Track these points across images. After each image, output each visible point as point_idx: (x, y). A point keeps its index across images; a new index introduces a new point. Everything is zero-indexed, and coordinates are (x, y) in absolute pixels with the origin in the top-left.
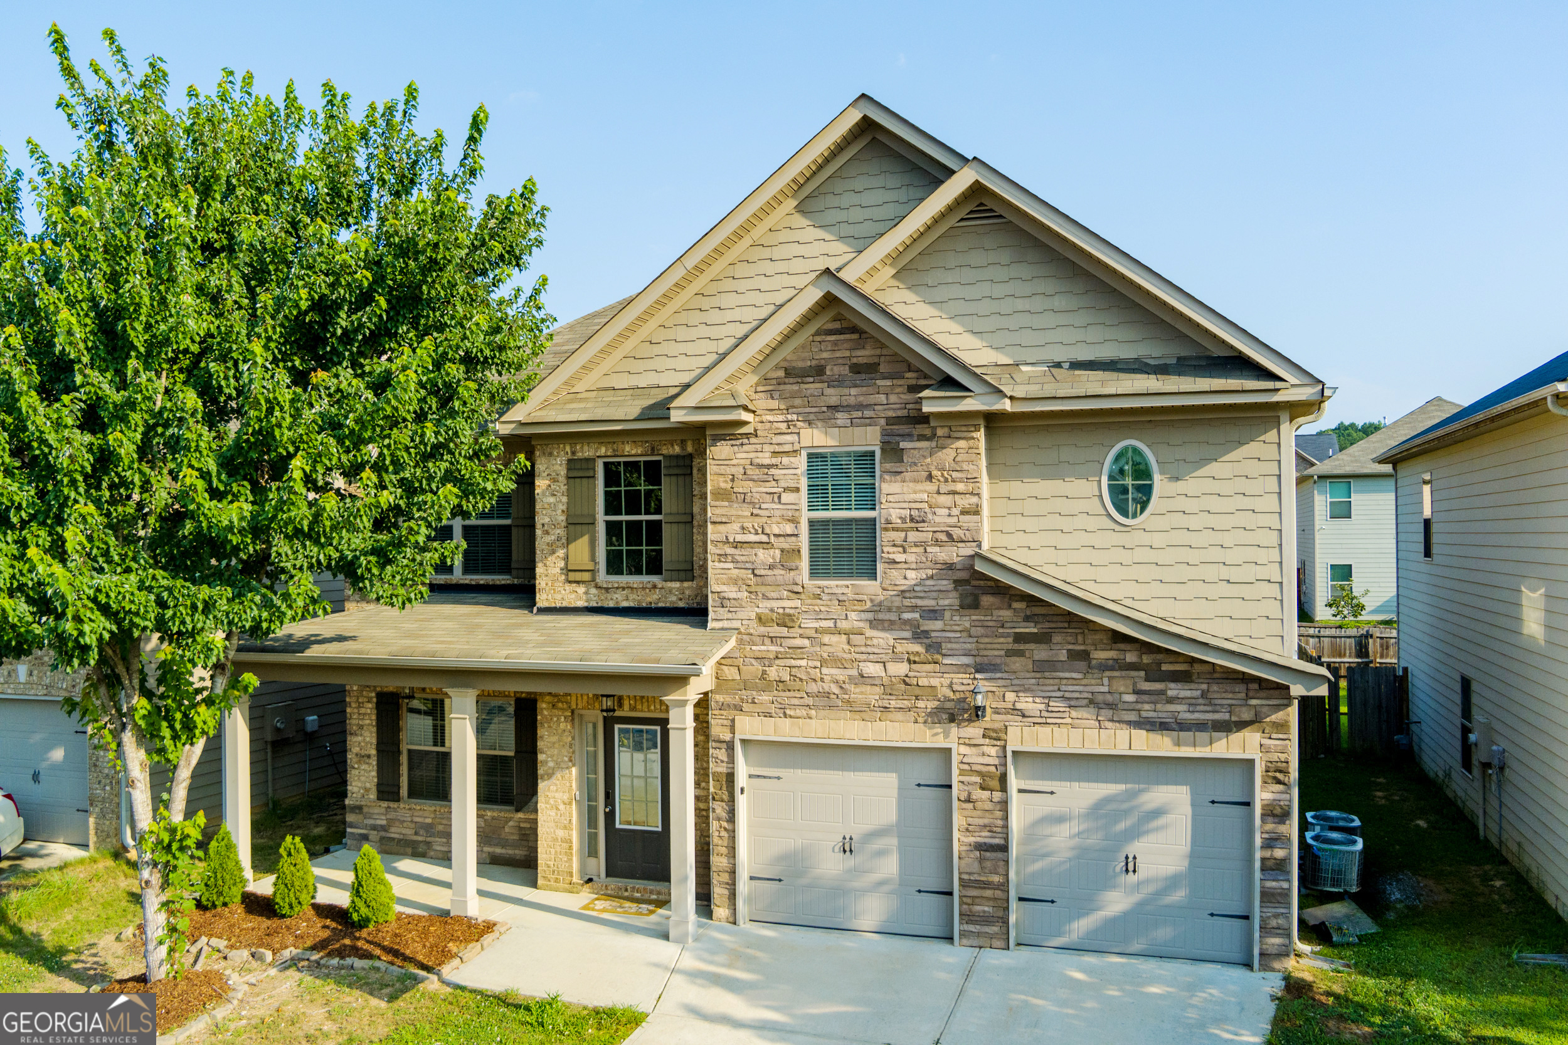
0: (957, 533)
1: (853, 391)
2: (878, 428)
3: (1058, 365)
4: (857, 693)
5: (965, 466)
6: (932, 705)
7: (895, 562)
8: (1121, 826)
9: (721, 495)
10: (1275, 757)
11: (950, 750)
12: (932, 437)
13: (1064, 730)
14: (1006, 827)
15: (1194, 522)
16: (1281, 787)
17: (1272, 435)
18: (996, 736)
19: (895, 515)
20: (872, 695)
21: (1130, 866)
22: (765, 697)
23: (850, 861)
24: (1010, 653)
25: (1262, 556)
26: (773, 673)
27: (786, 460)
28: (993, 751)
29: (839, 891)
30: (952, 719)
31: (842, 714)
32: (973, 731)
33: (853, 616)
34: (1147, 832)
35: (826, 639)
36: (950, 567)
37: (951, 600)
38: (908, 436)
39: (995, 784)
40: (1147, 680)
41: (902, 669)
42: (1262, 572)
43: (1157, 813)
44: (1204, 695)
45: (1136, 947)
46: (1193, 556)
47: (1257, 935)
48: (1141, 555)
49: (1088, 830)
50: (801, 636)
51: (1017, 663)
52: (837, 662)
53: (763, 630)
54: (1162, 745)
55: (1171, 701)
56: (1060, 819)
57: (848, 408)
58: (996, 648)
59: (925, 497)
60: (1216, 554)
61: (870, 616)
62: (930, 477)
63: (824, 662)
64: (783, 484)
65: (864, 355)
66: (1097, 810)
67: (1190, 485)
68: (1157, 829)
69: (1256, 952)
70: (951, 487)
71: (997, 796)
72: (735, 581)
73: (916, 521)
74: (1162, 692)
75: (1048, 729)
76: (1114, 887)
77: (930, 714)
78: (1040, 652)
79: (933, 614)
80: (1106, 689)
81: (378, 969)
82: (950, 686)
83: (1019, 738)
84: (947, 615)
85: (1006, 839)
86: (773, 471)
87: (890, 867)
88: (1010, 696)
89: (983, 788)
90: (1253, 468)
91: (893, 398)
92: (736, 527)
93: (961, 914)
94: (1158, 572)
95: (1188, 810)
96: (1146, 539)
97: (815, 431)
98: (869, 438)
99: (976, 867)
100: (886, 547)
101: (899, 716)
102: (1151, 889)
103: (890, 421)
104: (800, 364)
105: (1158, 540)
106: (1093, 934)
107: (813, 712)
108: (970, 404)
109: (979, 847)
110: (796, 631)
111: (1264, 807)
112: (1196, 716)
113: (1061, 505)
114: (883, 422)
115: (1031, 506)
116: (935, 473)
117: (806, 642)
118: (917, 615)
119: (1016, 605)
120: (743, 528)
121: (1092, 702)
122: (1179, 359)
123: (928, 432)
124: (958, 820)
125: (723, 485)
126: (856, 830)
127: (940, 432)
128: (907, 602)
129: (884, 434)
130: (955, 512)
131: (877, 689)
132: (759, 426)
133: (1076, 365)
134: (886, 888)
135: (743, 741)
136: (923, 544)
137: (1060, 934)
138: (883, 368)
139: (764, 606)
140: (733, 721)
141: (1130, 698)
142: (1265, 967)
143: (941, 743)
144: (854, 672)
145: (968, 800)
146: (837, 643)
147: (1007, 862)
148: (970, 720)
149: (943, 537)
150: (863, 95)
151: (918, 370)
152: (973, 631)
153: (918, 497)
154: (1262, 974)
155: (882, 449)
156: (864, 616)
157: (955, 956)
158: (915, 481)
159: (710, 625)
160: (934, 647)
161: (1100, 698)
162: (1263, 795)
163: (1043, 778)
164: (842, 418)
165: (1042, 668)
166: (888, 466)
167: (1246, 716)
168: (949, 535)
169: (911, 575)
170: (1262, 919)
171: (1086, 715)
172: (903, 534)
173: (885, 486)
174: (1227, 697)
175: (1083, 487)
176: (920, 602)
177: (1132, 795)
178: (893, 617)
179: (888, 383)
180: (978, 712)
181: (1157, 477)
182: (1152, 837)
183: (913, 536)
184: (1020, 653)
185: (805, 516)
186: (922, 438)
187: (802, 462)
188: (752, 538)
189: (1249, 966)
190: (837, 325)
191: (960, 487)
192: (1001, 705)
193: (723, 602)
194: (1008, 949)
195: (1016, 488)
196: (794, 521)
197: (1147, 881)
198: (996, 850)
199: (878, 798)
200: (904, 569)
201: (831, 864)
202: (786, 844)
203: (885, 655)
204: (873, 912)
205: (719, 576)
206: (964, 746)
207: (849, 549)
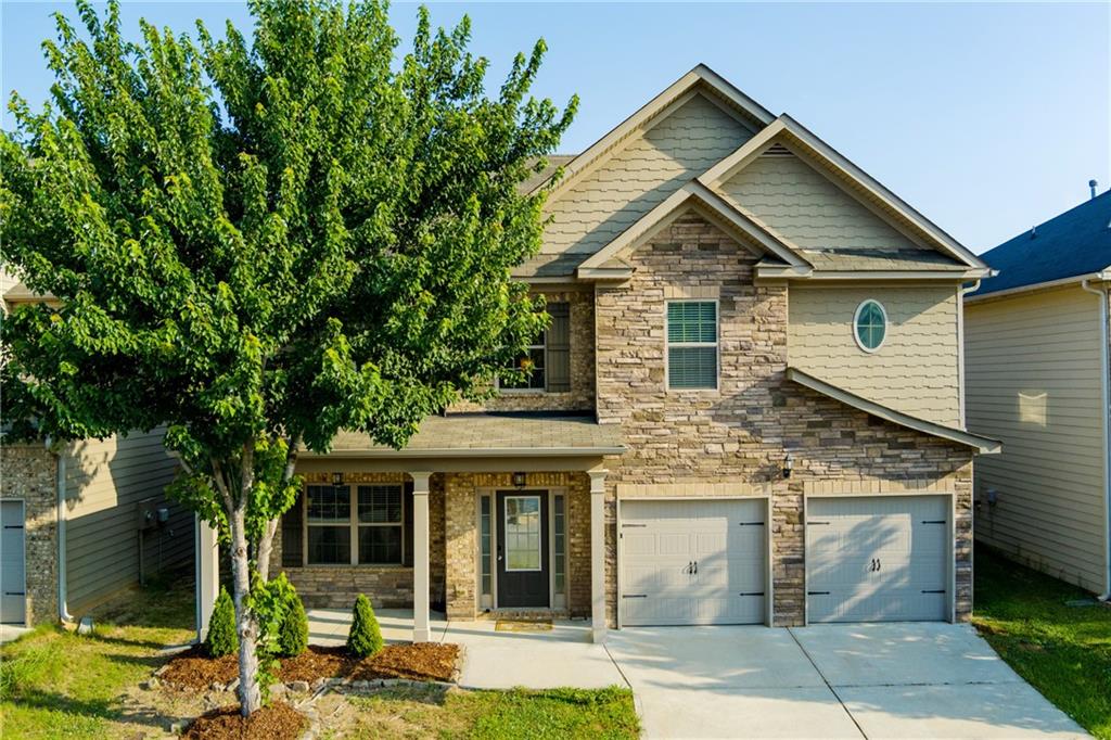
0: (771, 357)
1: (701, 262)
2: (718, 288)
3: (827, 250)
4: (705, 464)
5: (777, 314)
6: (755, 470)
7: (730, 376)
8: (870, 541)
9: (605, 330)
10: (963, 492)
11: (767, 499)
12: (755, 294)
13: (839, 482)
14: (804, 547)
15: (908, 351)
16: (965, 510)
17: (952, 299)
18: (797, 489)
19: (730, 344)
20: (714, 465)
21: (876, 566)
22: (639, 470)
23: (695, 578)
24: (805, 434)
25: (947, 371)
26: (644, 453)
27: (653, 307)
28: (794, 498)
29: (686, 600)
30: (768, 479)
31: (694, 479)
32: (782, 486)
33: (701, 413)
34: (885, 544)
35: (682, 429)
36: (767, 379)
37: (767, 401)
38: (738, 293)
39: (796, 519)
40: (889, 449)
41: (735, 447)
42: (948, 382)
43: (891, 531)
44: (922, 456)
45: (878, 617)
46: (908, 372)
47: (954, 601)
48: (877, 371)
49: (850, 545)
50: (664, 427)
51: (809, 441)
52: (690, 444)
53: (637, 424)
54: (898, 489)
55: (903, 461)
56: (831, 540)
57: (698, 273)
58: (797, 431)
59: (750, 333)
60: (921, 371)
61: (713, 412)
62: (753, 320)
63: (680, 445)
64: (651, 323)
65: (708, 238)
66: (856, 533)
67: (906, 328)
68: (891, 541)
69: (954, 611)
70: (768, 327)
71: (797, 527)
72: (616, 391)
73: (744, 349)
74: (898, 456)
75: (829, 482)
76: (866, 580)
77: (753, 477)
78: (825, 434)
79: (756, 410)
80: (864, 455)
81: (406, 685)
82: (767, 458)
83: (812, 489)
84: (765, 411)
85: (804, 555)
86: (643, 315)
87: (722, 580)
88: (806, 462)
89: (788, 523)
90: (941, 318)
91: (728, 268)
92: (617, 353)
93: (775, 606)
94: (887, 382)
95: (910, 528)
96: (880, 361)
97: (675, 288)
98: (712, 294)
99: (783, 574)
100: (725, 366)
101: (733, 478)
102: (888, 578)
103: (726, 282)
104: (664, 242)
105: (887, 362)
106: (852, 610)
107: (673, 479)
108: (789, 273)
109: (786, 561)
110: (661, 424)
111: (957, 523)
112: (918, 470)
113: (827, 340)
114: (721, 283)
115: (810, 341)
116: (757, 317)
117: (668, 431)
118: (744, 411)
119: (809, 403)
120: (622, 353)
121: (856, 464)
122: (900, 250)
123: (752, 291)
124: (772, 545)
125: (607, 324)
126: (698, 558)
127: (760, 291)
128: (738, 403)
129: (722, 291)
130: (770, 343)
131: (717, 461)
132: (635, 283)
133: (838, 251)
134: (717, 595)
135: (622, 501)
136: (749, 365)
137: (832, 613)
138: (721, 247)
139: (638, 408)
140: (616, 487)
141: (879, 460)
142: (959, 620)
143: (761, 495)
144: (702, 451)
145: (779, 531)
146: (690, 432)
147: (804, 570)
148: (780, 479)
149: (762, 360)
150: (701, 65)
151: (745, 250)
152: (782, 421)
153: (746, 333)
154: (958, 625)
155: (721, 302)
156: (708, 413)
157: (774, 635)
158: (743, 322)
159: (600, 421)
160: (756, 432)
161: (861, 461)
162: (956, 515)
163: (822, 514)
164: (693, 279)
165: (826, 443)
166: (725, 312)
167: (947, 468)
168: (766, 359)
169: (741, 384)
170: (958, 592)
171: (853, 471)
172: (735, 358)
173: (723, 326)
174: (935, 456)
175: (844, 329)
176: (747, 403)
177: (876, 521)
178: (729, 413)
179: (725, 257)
180: (786, 473)
181: (887, 323)
182: (888, 547)
183: (742, 359)
184: (812, 434)
185: (667, 345)
186: (747, 294)
187: (664, 309)
188: (630, 360)
189: (946, 619)
190: (690, 217)
191: (773, 327)
192: (800, 468)
193: (608, 405)
194: (804, 625)
195: (801, 328)
196: (660, 349)
197: (886, 574)
198: (797, 562)
199: (713, 534)
200: (736, 381)
201: (680, 582)
202: (648, 569)
203: (723, 438)
204: (708, 612)
205: (605, 387)
206: (778, 496)
207: (697, 368)
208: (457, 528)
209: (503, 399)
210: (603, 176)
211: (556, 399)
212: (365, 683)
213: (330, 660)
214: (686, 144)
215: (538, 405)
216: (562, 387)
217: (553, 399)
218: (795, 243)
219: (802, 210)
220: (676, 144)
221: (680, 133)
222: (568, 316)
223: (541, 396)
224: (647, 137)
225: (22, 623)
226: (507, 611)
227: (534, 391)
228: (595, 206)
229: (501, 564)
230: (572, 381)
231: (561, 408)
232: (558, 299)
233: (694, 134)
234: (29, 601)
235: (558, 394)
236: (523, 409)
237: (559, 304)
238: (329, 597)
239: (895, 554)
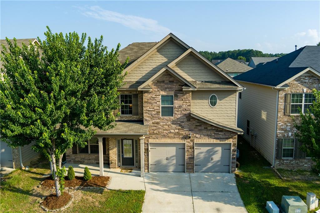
0: (187, 109)
1: (169, 85)
2: (174, 92)
3: (203, 82)
4: (170, 135)
5: (188, 98)
6: (182, 136)
7: (176, 114)
8: (211, 153)
9: (146, 102)
10: (234, 142)
11: (185, 143)
12: (183, 93)
13: (203, 140)
14: (194, 155)
15: (223, 107)
16: (235, 147)
17: (235, 94)
18: (192, 141)
19: (176, 106)
20: (172, 135)
21: (212, 159)
22: (154, 136)
23: (168, 161)
24: (195, 128)
25: (233, 112)
26: (155, 132)
27: (157, 97)
28: (192, 143)
29: (166, 166)
30: (185, 139)
31: (167, 138)
32: (189, 140)
33: (169, 122)
34: (215, 154)
35: (164, 126)
36: (185, 115)
37: (185, 120)
38: (179, 93)
39: (192, 148)
40: (216, 132)
41: (177, 131)
42: (233, 115)
43: (217, 151)
44: (224, 134)
45: (213, 171)
46: (223, 112)
47: (231, 168)
48: (215, 112)
49: (206, 154)
50: (160, 126)
51: (196, 130)
52: (166, 130)
53: (153, 125)
54: (218, 142)
55: (219, 135)
56: (202, 153)
57: (168, 88)
58: (193, 128)
59: (181, 103)
60: (226, 112)
61: (172, 122)
62: (182, 100)
63: (164, 130)
64: (157, 101)
65: (171, 79)
66: (208, 151)
67: (222, 101)
68: (216, 154)
69: (231, 171)
70: (186, 102)
71: (192, 150)
72: (148, 117)
73: (180, 107)
74: (218, 133)
75: (201, 140)
76: (210, 162)
77: (182, 138)
78: (200, 128)
79: (183, 122)
80: (209, 133)
81: (95, 188)
82: (185, 133)
83: (196, 141)
84: (185, 122)
85: (194, 156)
86: (155, 98)
87: (174, 162)
88: (195, 135)
89: (190, 149)
90: (232, 99)
91: (176, 87)
92: (149, 108)
93: (186, 168)
94: (217, 115)
95: (221, 151)
96: (215, 109)
97: (163, 92)
98: (172, 93)
99: (189, 161)
100: (175, 111)
101: (177, 138)
102: (215, 162)
103: (176, 91)
104: (160, 80)
105: (217, 110)
106: (206, 170)
107: (162, 138)
108: (191, 89)
109: (189, 158)
110: (159, 125)
111: (233, 150)
112: (223, 137)
113: (202, 104)
114: (174, 91)
115: (198, 104)
116: (183, 99)
117: (161, 127)
118: (180, 122)
119: (196, 120)
120: (150, 108)
121: (207, 135)
122: (222, 81)
123: (182, 93)
124: (186, 154)
125: (146, 101)
126: (169, 156)
127: (184, 93)
128: (178, 120)
129: (175, 93)
130: (187, 106)
131: (173, 134)
132: (153, 91)
133: (206, 82)
134: (174, 165)
135: (150, 143)
136: (181, 111)
137: (201, 170)
138: (175, 82)
139: (154, 121)
140: (148, 140)
141: (213, 134)
142: (232, 173)
143: (184, 142)
144: (169, 132)
145: (188, 151)
146: (166, 127)
147: (194, 160)
148: (188, 139)
149: (184, 110)
150: (171, 33)
151: (181, 82)
152: (189, 125)
153: (180, 103)
154: (231, 174)
155: (174, 95)
156: (171, 122)
157: (186, 175)
158: (180, 100)
159: (144, 124)
160: (183, 127)
161: (209, 135)
162: (232, 148)
163: (199, 147)
164: (167, 90)
165: (200, 130)
166: (175, 98)
167: (230, 137)
168: (185, 110)
169: (179, 116)
170: (232, 166)
171: (207, 138)
172: (178, 109)
173: (175, 101)
174: (227, 134)
175: (206, 101)
176: (180, 120)
177: (213, 149)
178: (176, 123)
179: (175, 84)
180: (190, 137)
181: (217, 100)
182: (215, 155)
183: (179, 110)
184: (197, 128)
185: (161, 106)
186: (181, 93)
187: (160, 97)
188: (151, 110)
189: (229, 172)
190: (167, 74)
191: (187, 102)
192: (193, 136)
193: (146, 120)
194: (194, 173)
195: (195, 101)
196: (159, 107)
197: (214, 161)
198: (192, 158)
199: (172, 151)
200: (178, 115)
201: (165, 162)
202: (157, 159)
203: (174, 129)
204: (171, 169)
205: (146, 116)
206: (187, 143)
207: (168, 111)
208: (112, 147)
209: (122, 117)
210: (146, 61)
211: (135, 118)
212: (86, 188)
213: (80, 181)
214: (168, 53)
215: (131, 119)
216: (136, 115)
217: (134, 117)
218: (194, 79)
219: (197, 71)
220: (165, 53)
221: (166, 50)
222: (138, 97)
223: (131, 117)
224: (158, 51)
225: (12, 168)
226: (124, 167)
227: (129, 115)
228: (144, 69)
229: (123, 156)
230: (139, 113)
231: (136, 120)
232: (135, 93)
233: (170, 50)
234: (14, 163)
235: (135, 116)
236: (127, 120)
237: (135, 94)
238: (84, 161)
239: (217, 157)
